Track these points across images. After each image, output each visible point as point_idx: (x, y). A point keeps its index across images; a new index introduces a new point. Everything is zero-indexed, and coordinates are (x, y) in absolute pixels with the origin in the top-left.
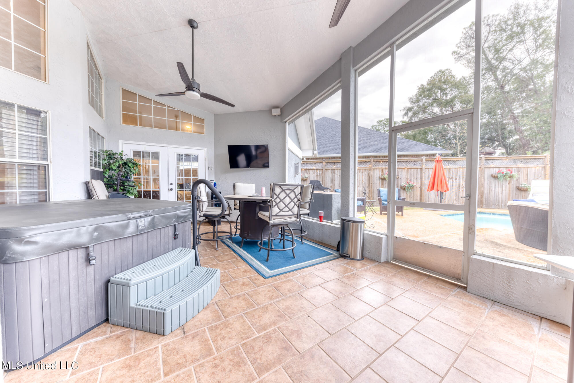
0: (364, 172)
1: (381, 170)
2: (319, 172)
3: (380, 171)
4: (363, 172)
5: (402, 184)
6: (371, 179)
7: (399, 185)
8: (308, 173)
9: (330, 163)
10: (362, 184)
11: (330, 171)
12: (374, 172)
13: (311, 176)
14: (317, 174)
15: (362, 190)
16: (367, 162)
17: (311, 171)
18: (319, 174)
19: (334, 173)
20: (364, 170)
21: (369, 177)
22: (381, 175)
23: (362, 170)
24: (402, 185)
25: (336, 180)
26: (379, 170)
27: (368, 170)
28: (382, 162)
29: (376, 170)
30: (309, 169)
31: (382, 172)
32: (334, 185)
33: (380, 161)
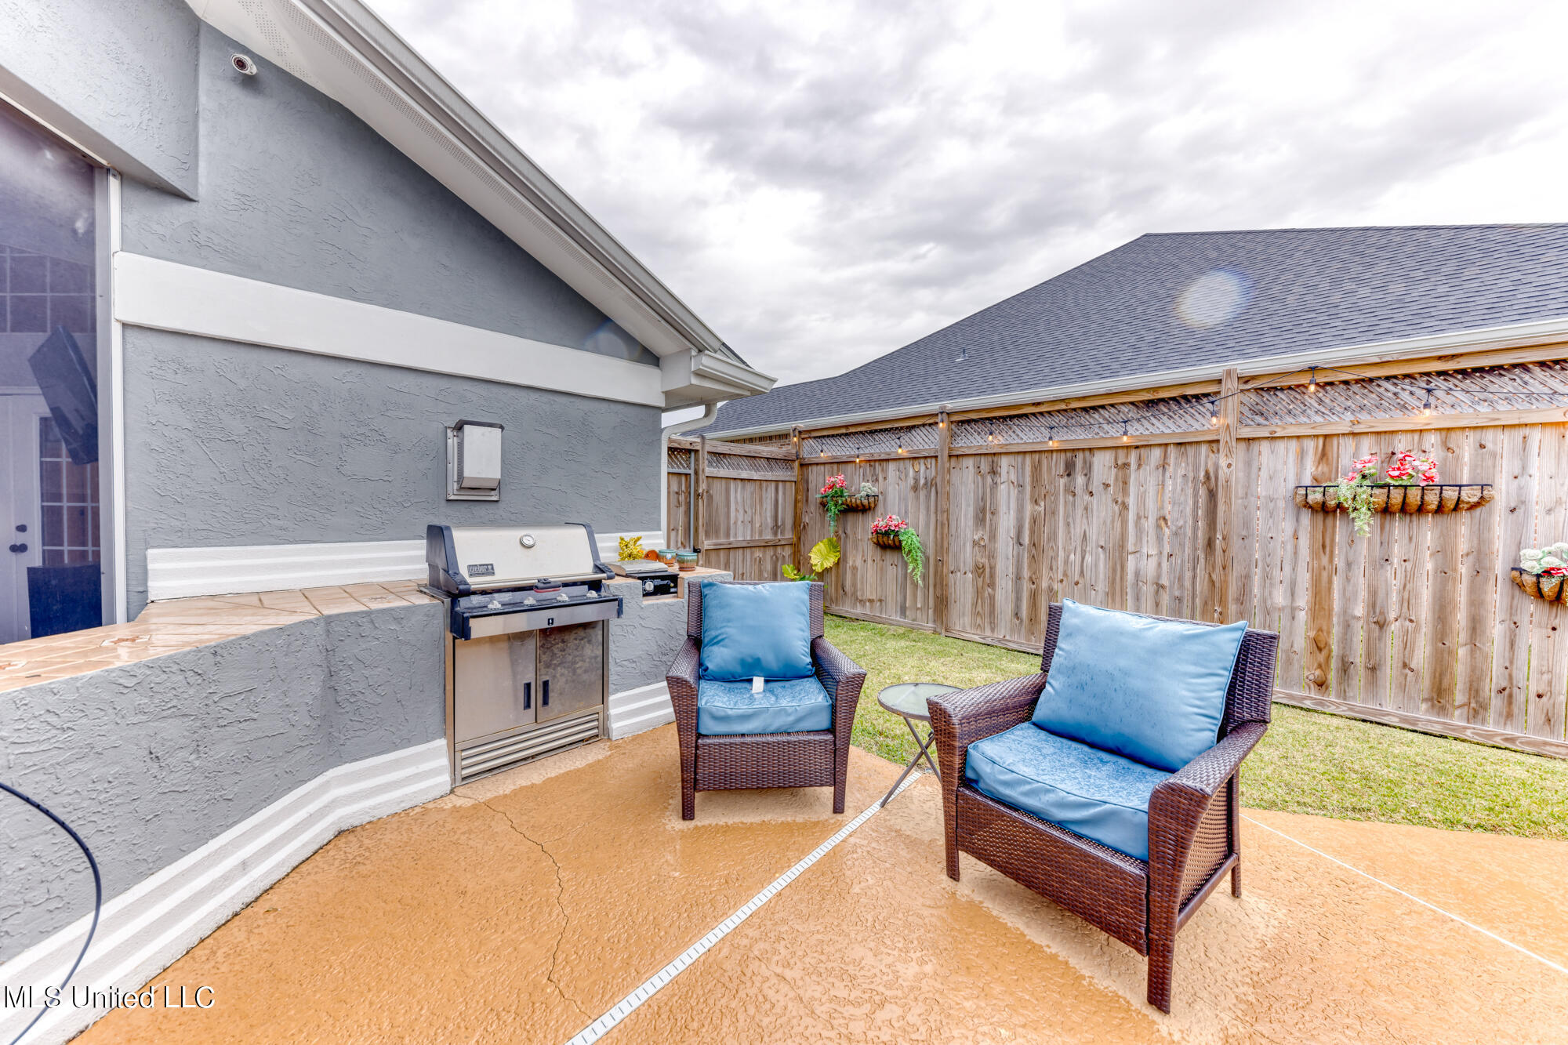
0: (1172, 460)
1: (1310, 445)
2: (923, 468)
3: (1302, 455)
4: (1164, 466)
5: (1526, 552)
6: (1221, 507)
7: (1500, 567)
8: (881, 478)
9: (975, 421)
10: (1159, 539)
11: (969, 462)
12: (1248, 464)
13: (890, 489)
14: (917, 480)
15: (1159, 576)
16: (1197, 397)
17: (892, 466)
18: (922, 481)
19: (994, 472)
20: (1172, 450)
21: (1212, 491)
22: (1308, 481)
23: (1157, 453)
24: (1524, 565)
25: (1003, 508)
26: (1293, 444)
27: (1204, 448)
28: (1312, 388)
29: (1265, 446)
30: (883, 457)
31: (1323, 456)
32: (993, 537)
33: (1304, 380)
